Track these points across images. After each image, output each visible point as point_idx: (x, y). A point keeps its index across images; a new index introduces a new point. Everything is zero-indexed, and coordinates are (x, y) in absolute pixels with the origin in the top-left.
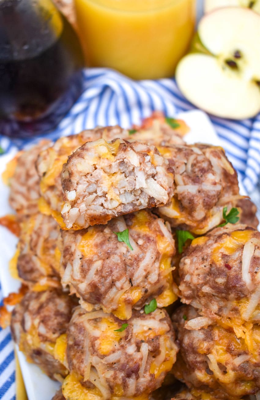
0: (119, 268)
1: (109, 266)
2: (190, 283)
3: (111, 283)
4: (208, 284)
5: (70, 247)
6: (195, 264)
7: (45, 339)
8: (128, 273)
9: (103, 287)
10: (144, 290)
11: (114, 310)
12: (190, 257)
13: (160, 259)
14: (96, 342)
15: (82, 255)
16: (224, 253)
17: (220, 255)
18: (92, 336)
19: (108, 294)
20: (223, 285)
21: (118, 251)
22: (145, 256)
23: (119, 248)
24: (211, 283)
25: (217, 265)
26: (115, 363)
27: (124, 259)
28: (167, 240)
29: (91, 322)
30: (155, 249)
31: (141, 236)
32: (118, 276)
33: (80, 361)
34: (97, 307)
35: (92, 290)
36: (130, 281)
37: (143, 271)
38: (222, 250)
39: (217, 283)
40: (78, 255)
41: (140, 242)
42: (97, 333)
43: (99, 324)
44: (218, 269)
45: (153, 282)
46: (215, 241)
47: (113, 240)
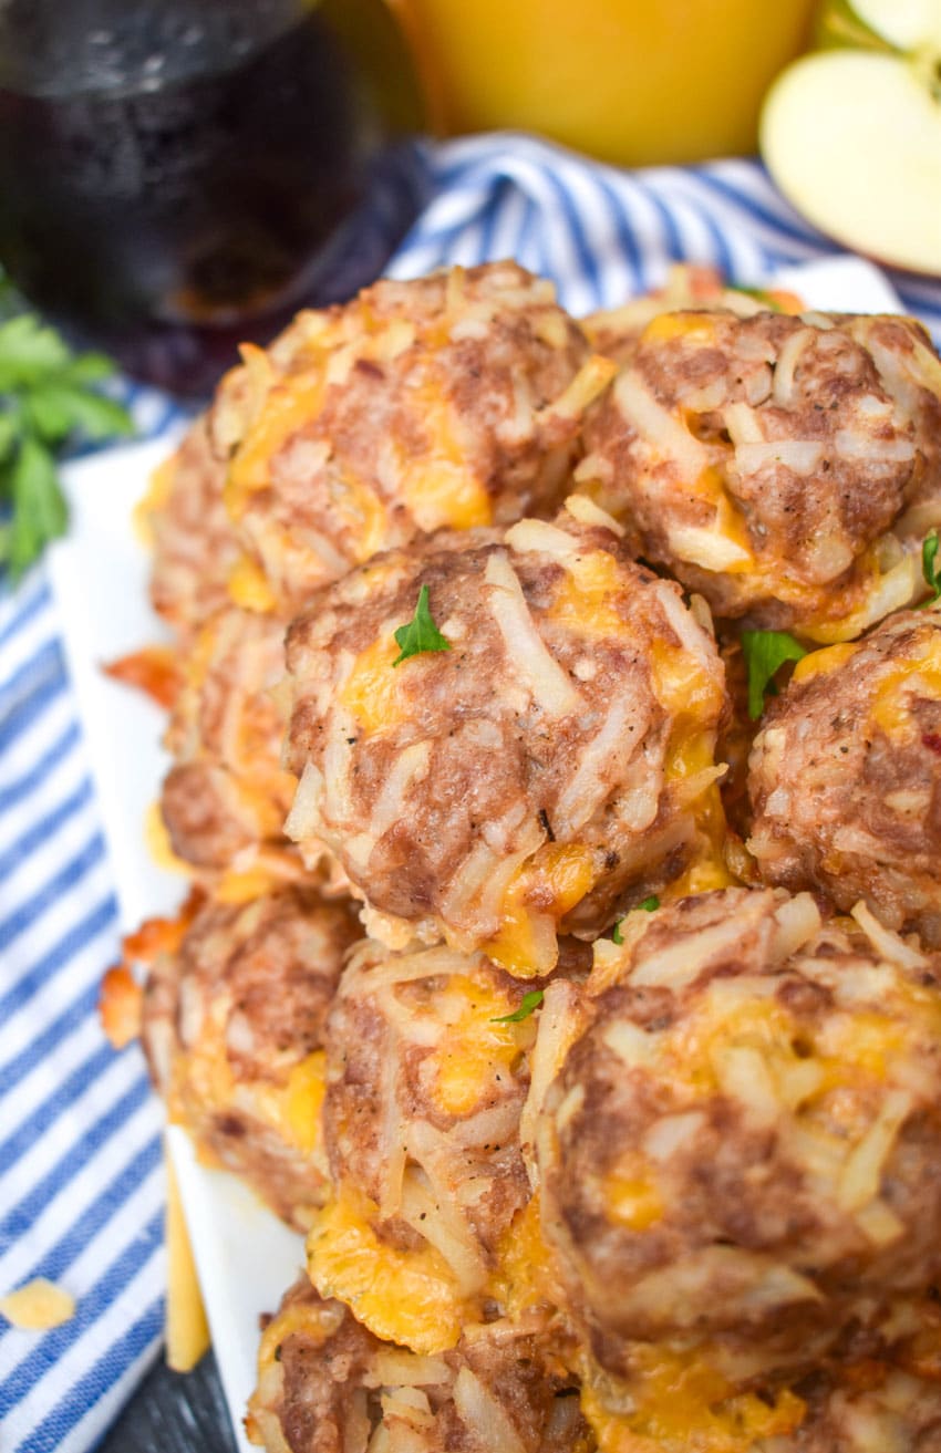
0: (497, 767)
1: (456, 760)
2: (787, 825)
3: (469, 829)
4: (859, 821)
5: (315, 701)
6: (804, 748)
7: (252, 1074)
8: (535, 788)
9: (437, 846)
10: (600, 857)
11: (489, 941)
12: (785, 721)
13: (665, 733)
14: (423, 1066)
15: (360, 730)
16: (920, 695)
17: (904, 702)
18: (408, 1045)
19: (458, 876)
20: (919, 817)
21: (494, 707)
22: (603, 722)
23: (498, 693)
24: (868, 814)
25: (893, 739)
26: (497, 1148)
27: (516, 736)
28: (694, 662)
29: (407, 991)
30: (640, 695)
31: (589, 645)
32: (493, 798)
33: (365, 1143)
34: (426, 930)
35: (397, 860)
36: (545, 818)
37: (595, 779)
38: (912, 684)
39: (890, 810)
40: (341, 726)
41: (585, 670)
42: (425, 1032)
43: (437, 1000)
44: (896, 757)
45: (636, 826)
46: (884, 653)
47: (474, 667)
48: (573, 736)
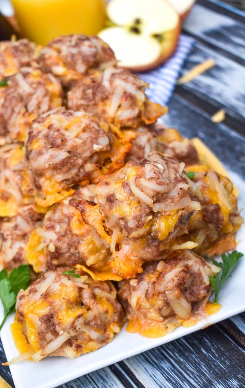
0: (17, 99)
1: (9, 99)
3: (12, 110)
9: (7, 114)
11: (18, 134)
13: (49, 95)
14: (7, 161)
19: (11, 120)
22: (37, 92)
23: (17, 90)
24: (84, 97)
27: (20, 95)
30: (44, 89)
31: (35, 82)
32: (16, 103)
36: (26, 107)
39: (86, 95)
41: (34, 86)
42: (8, 156)
43: (10, 152)
47: (13, 88)
48: (31, 95)
